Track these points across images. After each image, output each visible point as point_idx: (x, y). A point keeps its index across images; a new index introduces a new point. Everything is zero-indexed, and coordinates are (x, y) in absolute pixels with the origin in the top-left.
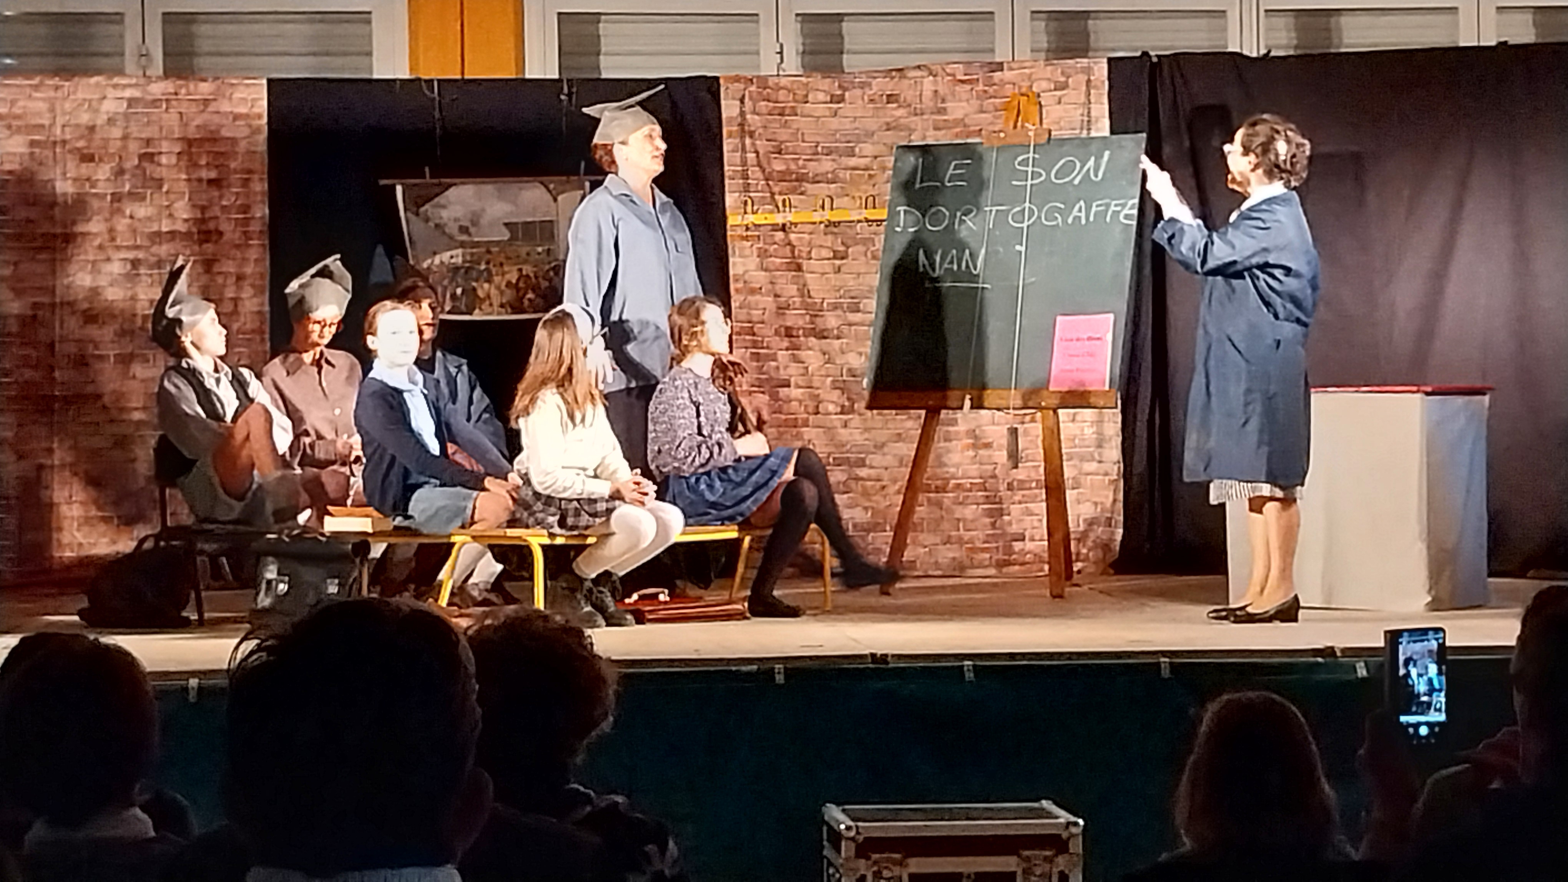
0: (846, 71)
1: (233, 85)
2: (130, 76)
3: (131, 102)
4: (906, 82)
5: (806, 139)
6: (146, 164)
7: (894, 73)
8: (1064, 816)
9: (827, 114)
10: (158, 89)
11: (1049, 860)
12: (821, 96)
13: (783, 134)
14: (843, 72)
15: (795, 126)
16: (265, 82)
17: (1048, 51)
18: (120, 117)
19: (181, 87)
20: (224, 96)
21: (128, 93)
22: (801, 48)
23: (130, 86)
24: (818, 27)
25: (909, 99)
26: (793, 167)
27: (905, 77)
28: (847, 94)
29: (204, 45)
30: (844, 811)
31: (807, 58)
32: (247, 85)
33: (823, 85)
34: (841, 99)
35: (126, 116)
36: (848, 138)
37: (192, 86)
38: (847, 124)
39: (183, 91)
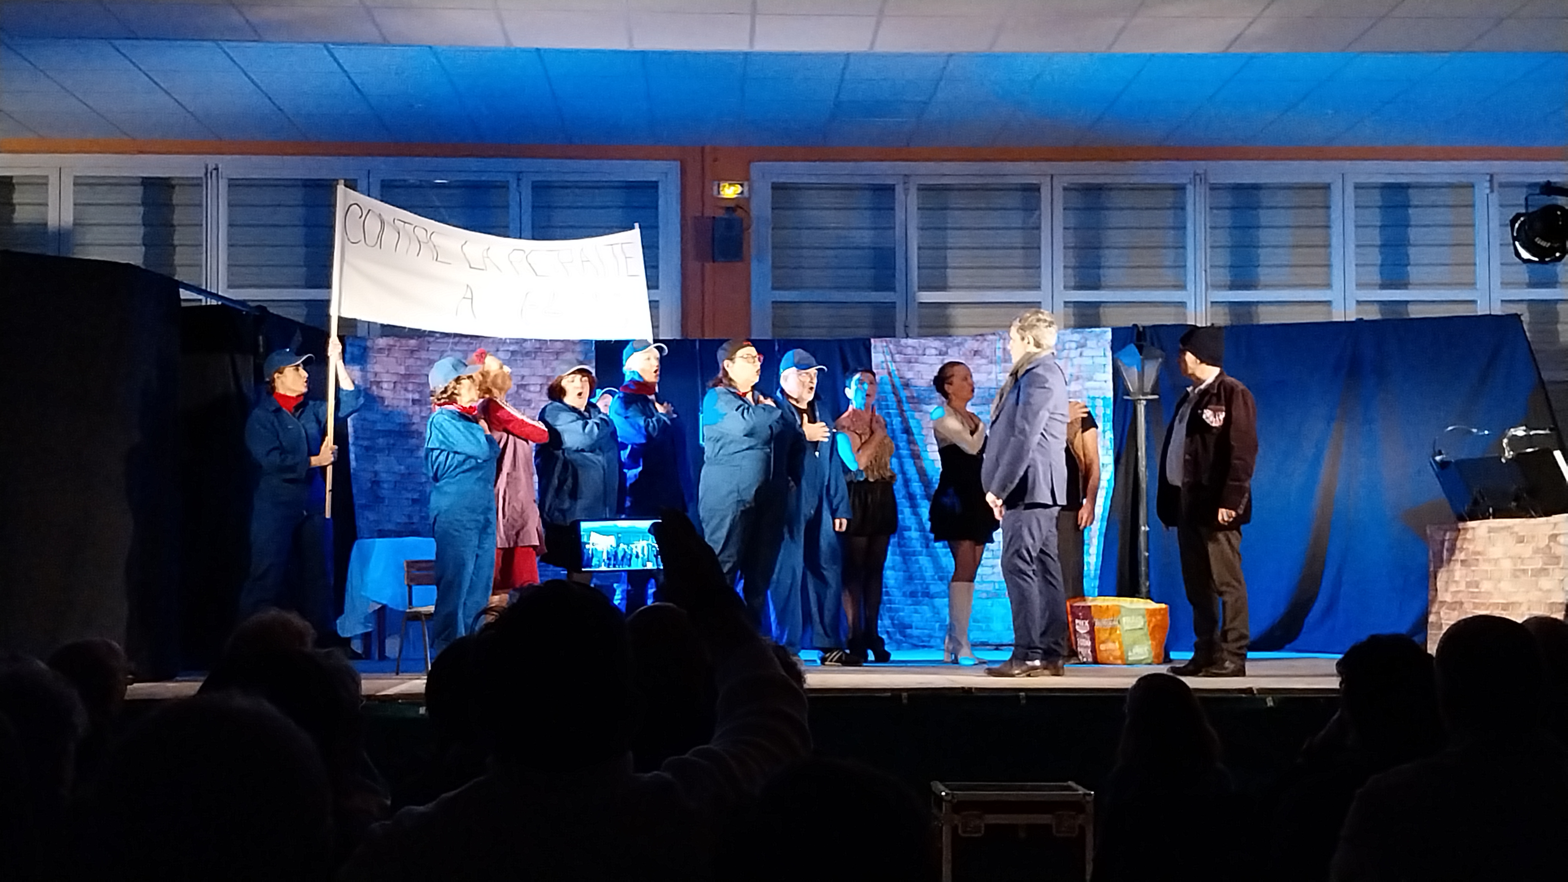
4: (986, 344)
6: (521, 391)
7: (979, 338)
8: (1082, 790)
11: (1073, 817)
17: (1074, 324)
25: (987, 354)
26: (915, 395)
27: (985, 340)
28: (949, 350)
30: (945, 785)
32: (584, 344)
33: (934, 344)
34: (945, 353)
37: (549, 344)
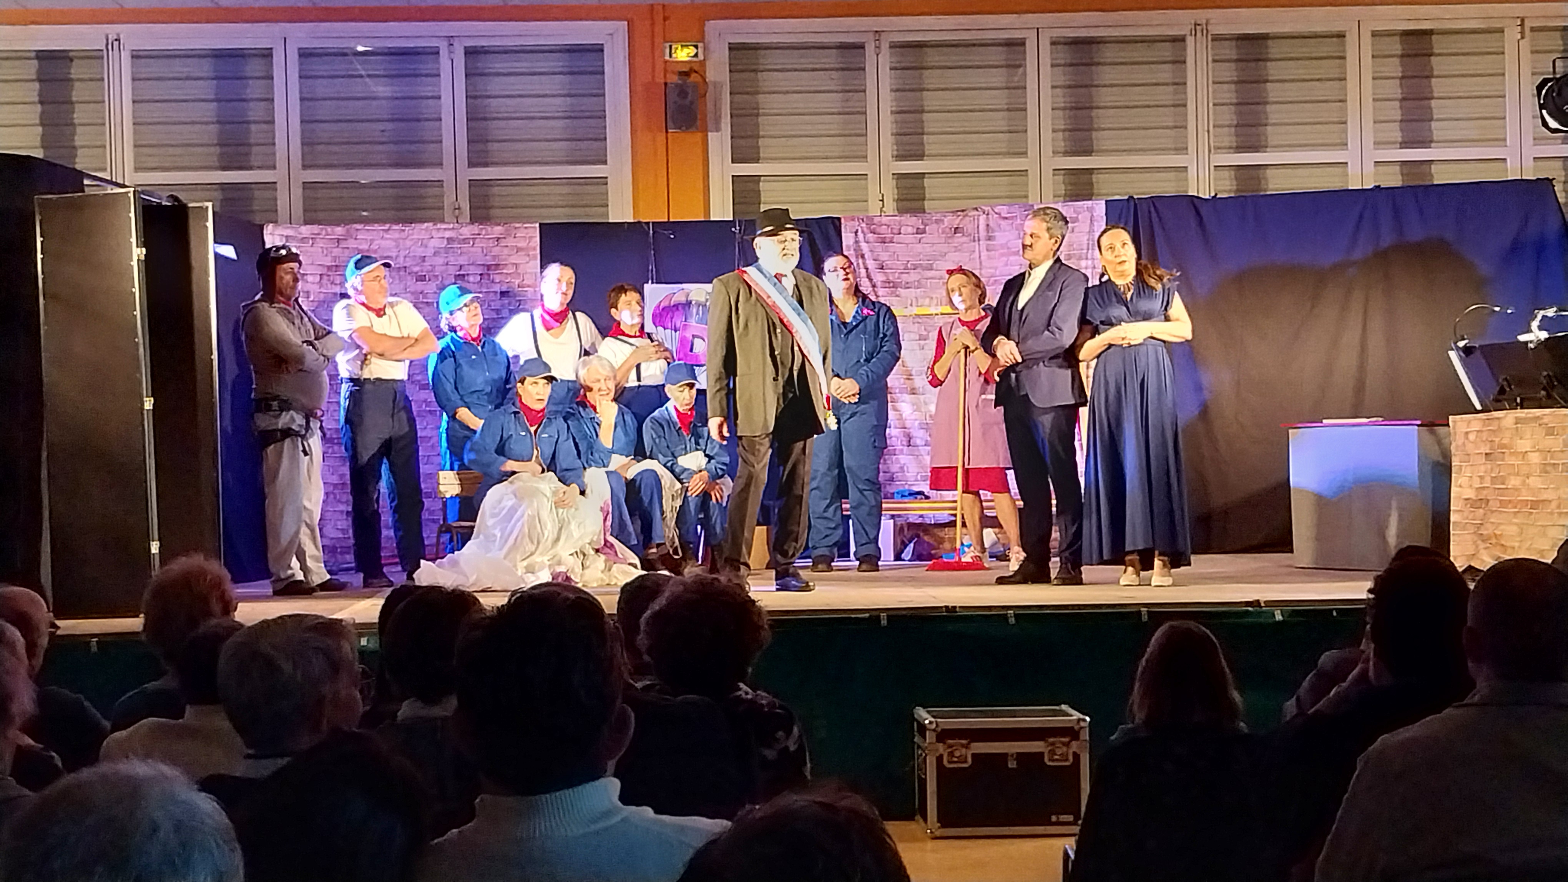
0: (927, 211)
1: (516, 228)
2: (449, 223)
3: (450, 240)
4: (967, 218)
5: (900, 258)
7: (959, 213)
8: (1076, 715)
9: (914, 241)
10: (467, 231)
11: (1067, 745)
12: (910, 230)
13: (884, 256)
14: (924, 212)
15: (892, 250)
16: (537, 225)
17: (1065, 195)
18: (442, 251)
19: (482, 229)
20: (510, 235)
21: (448, 234)
22: (896, 197)
23: (449, 229)
24: (909, 182)
25: (969, 231)
26: (891, 278)
27: (967, 215)
28: (927, 228)
29: (496, 201)
30: (928, 712)
31: (901, 204)
32: (526, 228)
33: (911, 222)
34: (924, 232)
35: (447, 250)
36: (928, 258)
37: (489, 229)
38: (928, 249)
39: (484, 232)
